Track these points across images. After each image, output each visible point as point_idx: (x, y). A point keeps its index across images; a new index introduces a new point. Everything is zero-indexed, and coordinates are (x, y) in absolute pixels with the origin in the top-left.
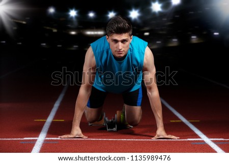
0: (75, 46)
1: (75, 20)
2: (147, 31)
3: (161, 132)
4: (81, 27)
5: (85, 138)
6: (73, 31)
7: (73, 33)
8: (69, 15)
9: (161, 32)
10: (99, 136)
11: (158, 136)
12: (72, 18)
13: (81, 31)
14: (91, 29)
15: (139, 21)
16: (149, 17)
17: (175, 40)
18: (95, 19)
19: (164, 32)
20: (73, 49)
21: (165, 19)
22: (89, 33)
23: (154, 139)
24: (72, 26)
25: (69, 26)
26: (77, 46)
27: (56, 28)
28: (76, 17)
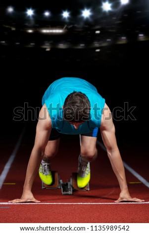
0: (32, 44)
1: (31, 18)
2: (98, 30)
3: (124, 194)
4: (38, 25)
5: (37, 202)
6: (31, 29)
7: (30, 31)
8: (26, 14)
9: (111, 31)
10: (53, 200)
11: (122, 199)
12: (29, 17)
13: (38, 29)
14: (47, 27)
15: (91, 20)
16: (100, 16)
17: (124, 38)
18: (50, 18)
19: (114, 31)
20: (30, 46)
21: (115, 18)
22: (45, 31)
23: (117, 202)
24: (30, 25)
25: (27, 24)
26: (33, 44)
27: (14, 26)
28: (33, 16)
